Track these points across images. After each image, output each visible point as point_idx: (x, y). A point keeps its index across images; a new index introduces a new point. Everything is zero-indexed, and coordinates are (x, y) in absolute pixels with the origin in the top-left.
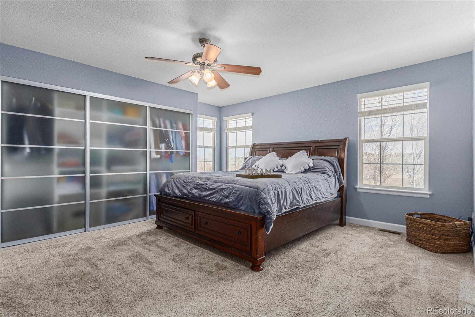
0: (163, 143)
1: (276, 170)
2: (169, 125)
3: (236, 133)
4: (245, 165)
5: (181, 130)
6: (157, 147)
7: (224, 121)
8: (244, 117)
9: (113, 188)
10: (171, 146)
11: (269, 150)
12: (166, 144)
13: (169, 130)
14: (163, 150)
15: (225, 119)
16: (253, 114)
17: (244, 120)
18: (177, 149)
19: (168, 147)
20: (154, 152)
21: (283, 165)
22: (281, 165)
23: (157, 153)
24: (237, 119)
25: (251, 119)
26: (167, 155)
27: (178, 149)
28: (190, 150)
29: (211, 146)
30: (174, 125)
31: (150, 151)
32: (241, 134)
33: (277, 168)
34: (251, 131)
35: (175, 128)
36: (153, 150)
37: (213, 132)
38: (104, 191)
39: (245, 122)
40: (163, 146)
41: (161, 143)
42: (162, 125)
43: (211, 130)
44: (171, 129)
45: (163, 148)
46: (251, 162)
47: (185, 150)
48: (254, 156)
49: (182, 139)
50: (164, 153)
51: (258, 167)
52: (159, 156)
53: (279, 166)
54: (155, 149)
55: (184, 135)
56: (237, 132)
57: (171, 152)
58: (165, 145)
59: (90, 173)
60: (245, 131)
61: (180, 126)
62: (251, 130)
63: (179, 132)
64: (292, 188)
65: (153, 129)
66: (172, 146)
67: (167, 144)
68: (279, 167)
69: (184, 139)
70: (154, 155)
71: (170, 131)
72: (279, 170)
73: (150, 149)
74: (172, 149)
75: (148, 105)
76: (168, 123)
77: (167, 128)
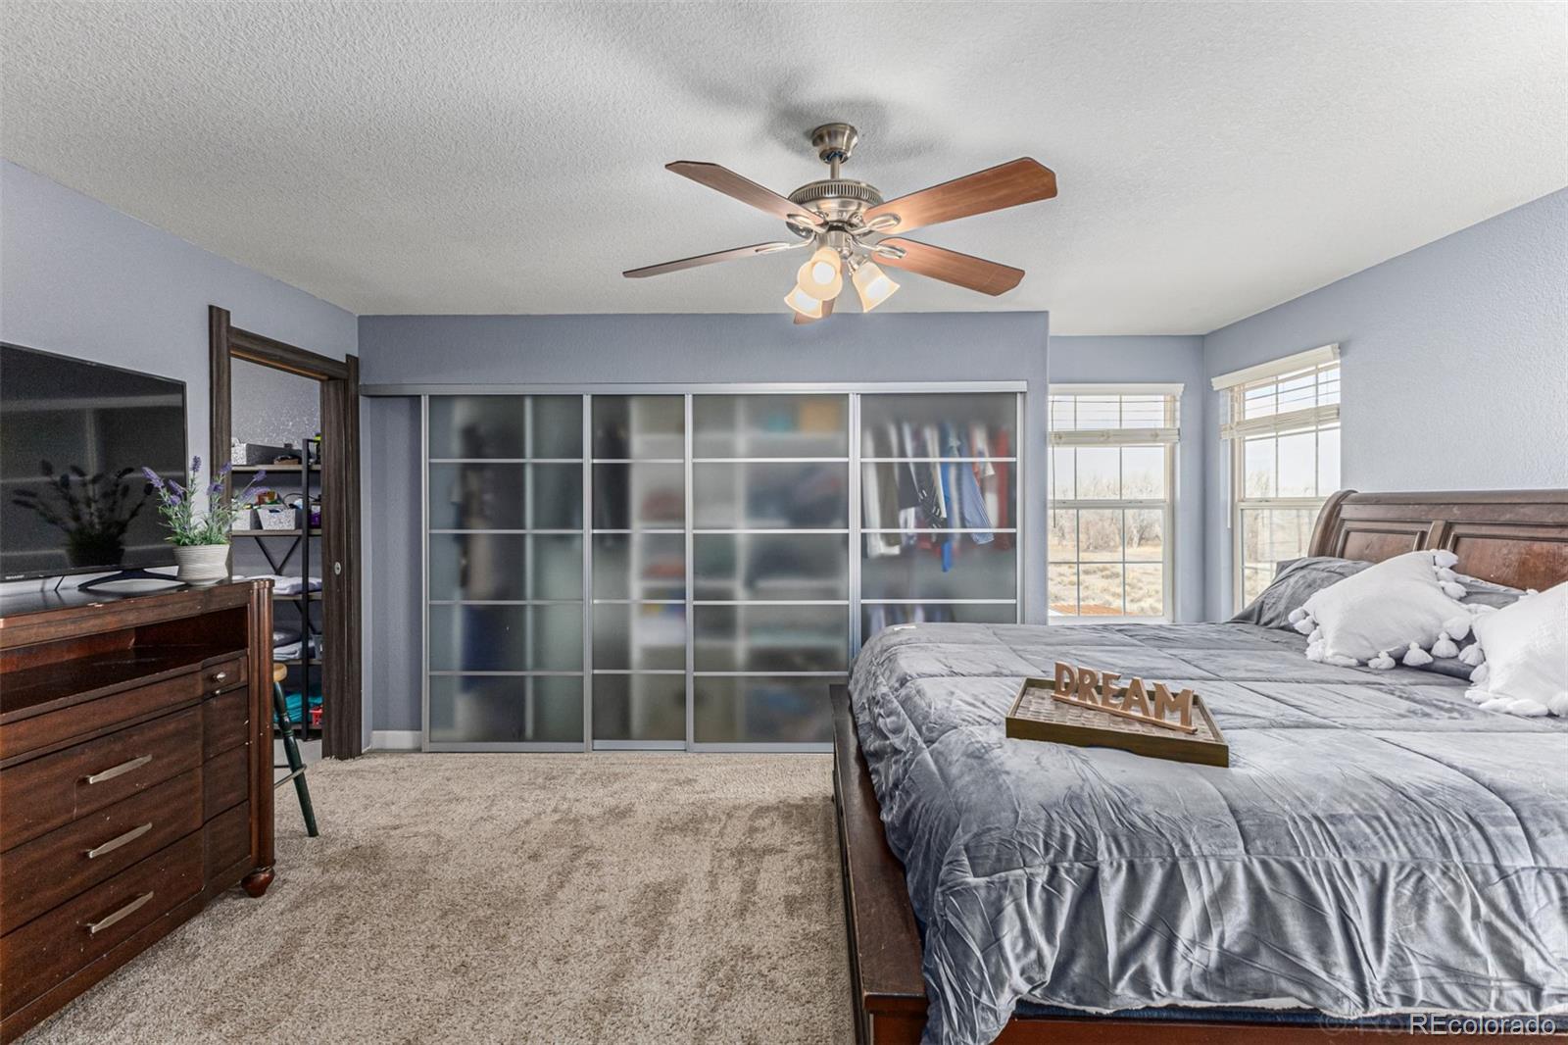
0: (911, 506)
1: (1416, 656)
2: (933, 445)
3: (1274, 440)
4: (1263, 602)
5: (981, 454)
6: (889, 519)
7: (1218, 391)
8: (1310, 366)
9: (765, 641)
10: (940, 513)
11: (1423, 534)
12: (919, 509)
13: (935, 459)
14: (912, 530)
15: (1218, 383)
16: (1343, 349)
17: (1311, 380)
18: (964, 526)
19: (928, 517)
20: (879, 537)
21: (1470, 638)
22: (1460, 635)
23: (890, 540)
24: (1280, 378)
25: (1336, 374)
26: (928, 546)
27: (967, 524)
28: (1015, 527)
29: (1158, 501)
30: (954, 442)
31: (864, 537)
32: (1297, 445)
33: (1429, 650)
34: (1339, 431)
35: (956, 452)
36: (875, 530)
37: (1168, 445)
38: (741, 646)
39: (1314, 388)
40: (910, 515)
41: (904, 506)
42: (909, 446)
43: (1153, 436)
44: (942, 455)
45: (912, 521)
46: (1289, 591)
47: (1000, 527)
48: (1336, 559)
49: (983, 491)
50: (915, 538)
51: (1316, 625)
52: (896, 550)
53: (1443, 636)
54: (883, 527)
55: (990, 471)
56: (1277, 437)
57: (939, 535)
58: (916, 513)
59: (695, 599)
60: (1317, 431)
61: (980, 441)
62: (1338, 424)
63: (973, 463)
64: (1265, 864)
65: (877, 464)
66: (944, 515)
67: (924, 511)
68: (1443, 648)
69: (992, 485)
70: (879, 548)
71: (935, 463)
72: (1441, 664)
73: (863, 526)
74: (946, 523)
75: (853, 389)
76: (931, 437)
77: (926, 455)
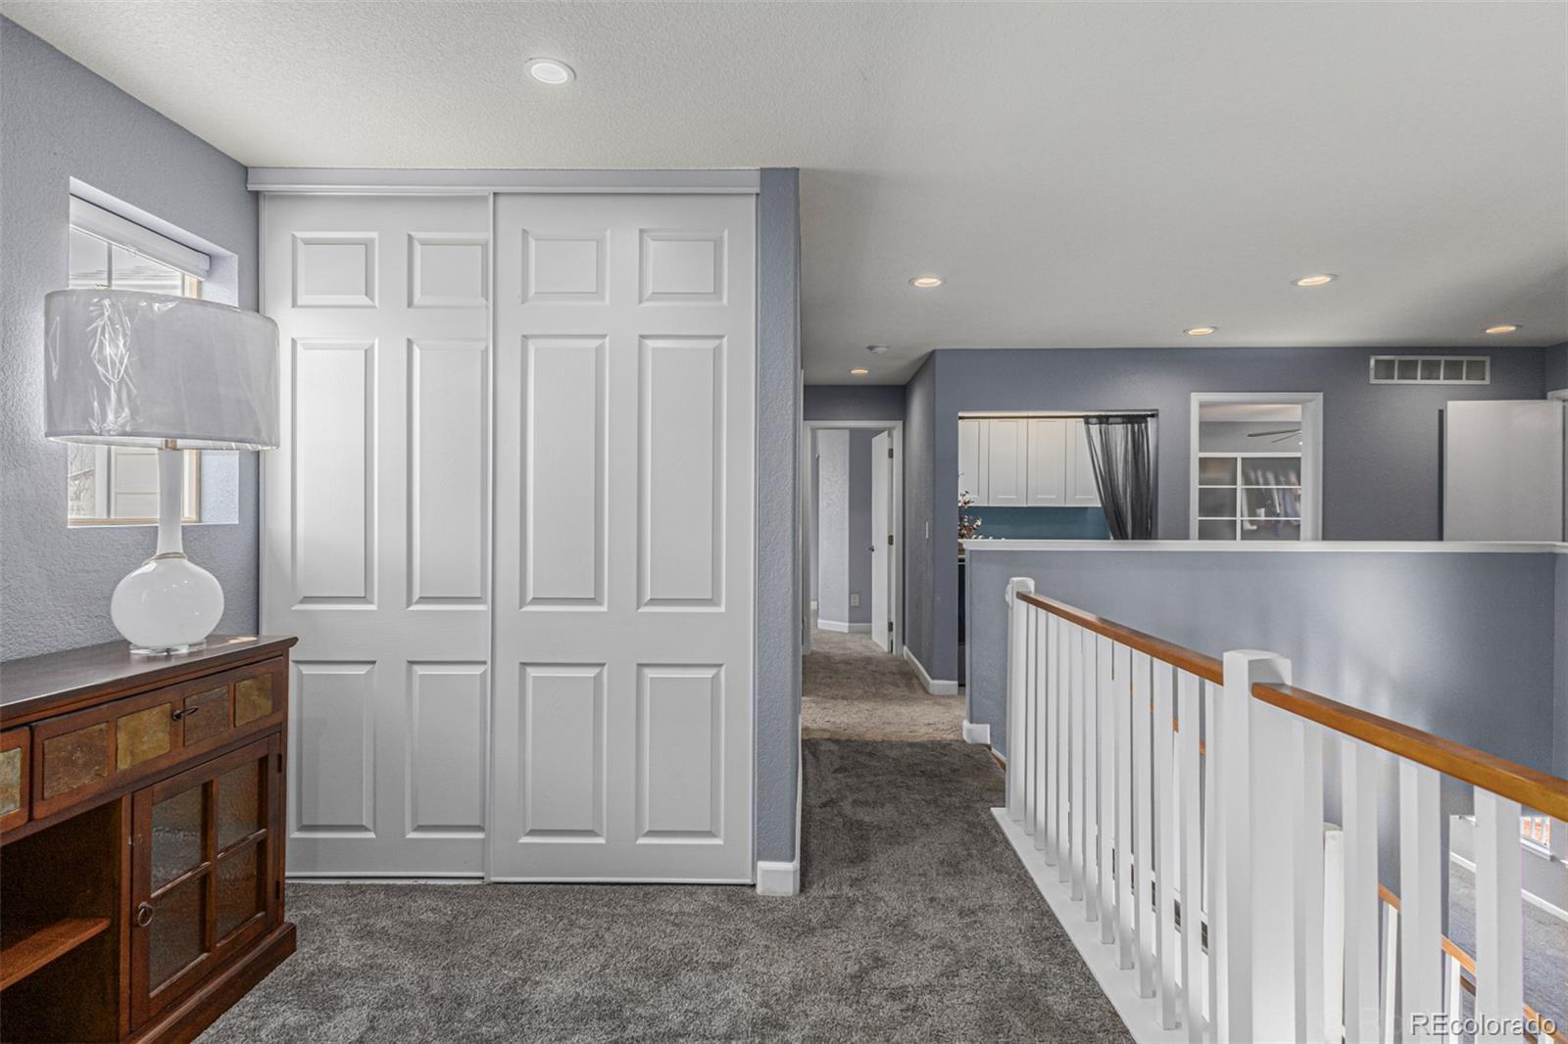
0: (1263, 507)
6: (1253, 513)
10: (1277, 510)
12: (1267, 509)
13: (1273, 486)
14: (1263, 518)
18: (1286, 516)
19: (1271, 512)
20: (1248, 521)
23: (1252, 522)
26: (1269, 525)
27: (1288, 515)
30: (1282, 479)
31: (1242, 521)
35: (1284, 483)
36: (1246, 518)
40: (1262, 511)
41: (1260, 507)
42: (1261, 480)
44: (1277, 484)
45: (1263, 514)
49: (1295, 500)
50: (1264, 522)
52: (1255, 527)
54: (1249, 516)
57: (1276, 520)
61: (1293, 479)
63: (1291, 488)
65: (1247, 489)
70: (1248, 526)
73: (1242, 517)
74: (1278, 515)
75: (1239, 455)
76: (1271, 477)
77: (1268, 484)
